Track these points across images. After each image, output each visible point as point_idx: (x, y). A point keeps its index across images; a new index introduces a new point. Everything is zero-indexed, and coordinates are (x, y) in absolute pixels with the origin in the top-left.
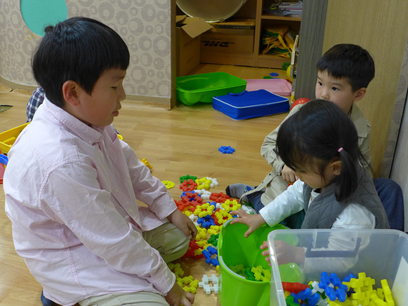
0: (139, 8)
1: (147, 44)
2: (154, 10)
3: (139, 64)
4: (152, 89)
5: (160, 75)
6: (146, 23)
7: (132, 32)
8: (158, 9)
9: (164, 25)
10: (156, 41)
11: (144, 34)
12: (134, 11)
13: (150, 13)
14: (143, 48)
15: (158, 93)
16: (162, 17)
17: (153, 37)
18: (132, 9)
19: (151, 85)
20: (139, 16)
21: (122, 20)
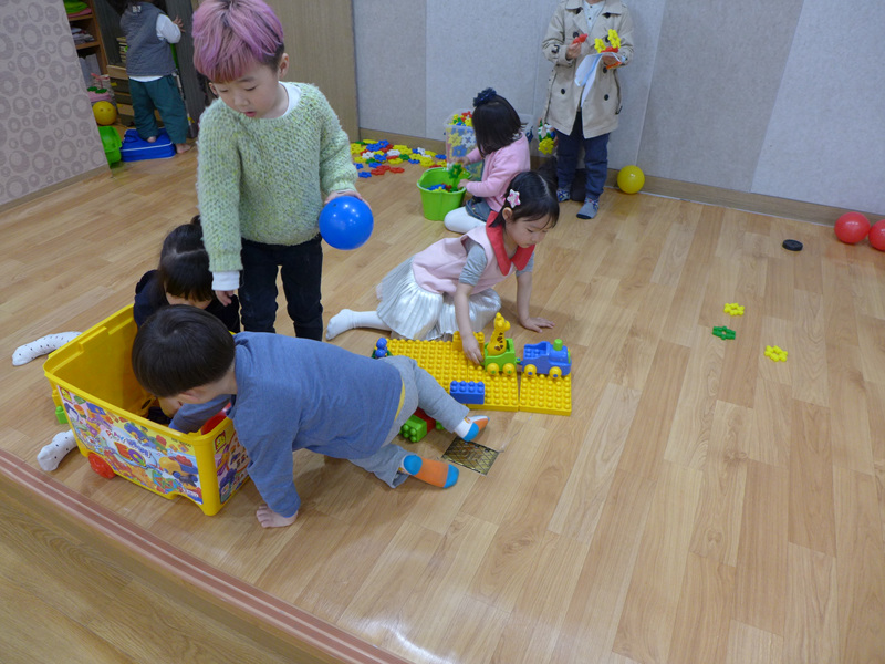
0: (46, 68)
1: (66, 110)
2: (62, 66)
3: (65, 138)
4: (85, 162)
5: (90, 141)
6: (58, 85)
7: (45, 100)
8: (66, 64)
9: (78, 81)
10: (75, 103)
11: (60, 98)
12: (41, 74)
13: (59, 70)
14: (63, 117)
15: (94, 163)
16: (73, 73)
17: (70, 99)
18: (38, 71)
19: (84, 158)
20: (48, 78)
21: (30, 89)
